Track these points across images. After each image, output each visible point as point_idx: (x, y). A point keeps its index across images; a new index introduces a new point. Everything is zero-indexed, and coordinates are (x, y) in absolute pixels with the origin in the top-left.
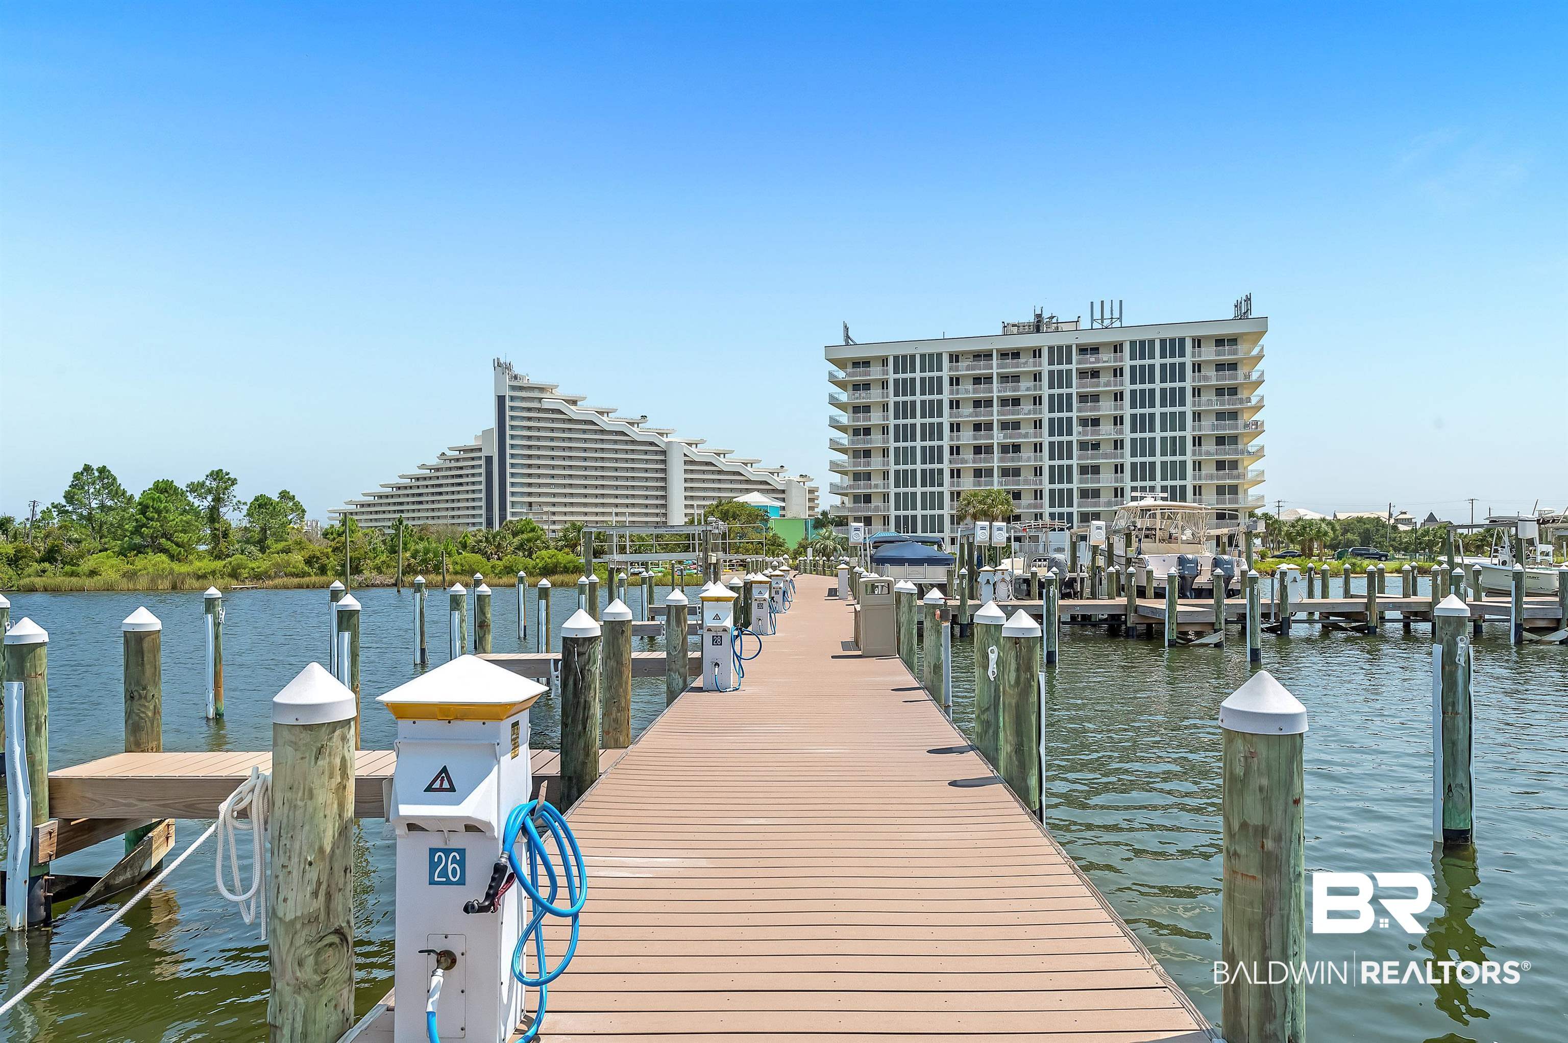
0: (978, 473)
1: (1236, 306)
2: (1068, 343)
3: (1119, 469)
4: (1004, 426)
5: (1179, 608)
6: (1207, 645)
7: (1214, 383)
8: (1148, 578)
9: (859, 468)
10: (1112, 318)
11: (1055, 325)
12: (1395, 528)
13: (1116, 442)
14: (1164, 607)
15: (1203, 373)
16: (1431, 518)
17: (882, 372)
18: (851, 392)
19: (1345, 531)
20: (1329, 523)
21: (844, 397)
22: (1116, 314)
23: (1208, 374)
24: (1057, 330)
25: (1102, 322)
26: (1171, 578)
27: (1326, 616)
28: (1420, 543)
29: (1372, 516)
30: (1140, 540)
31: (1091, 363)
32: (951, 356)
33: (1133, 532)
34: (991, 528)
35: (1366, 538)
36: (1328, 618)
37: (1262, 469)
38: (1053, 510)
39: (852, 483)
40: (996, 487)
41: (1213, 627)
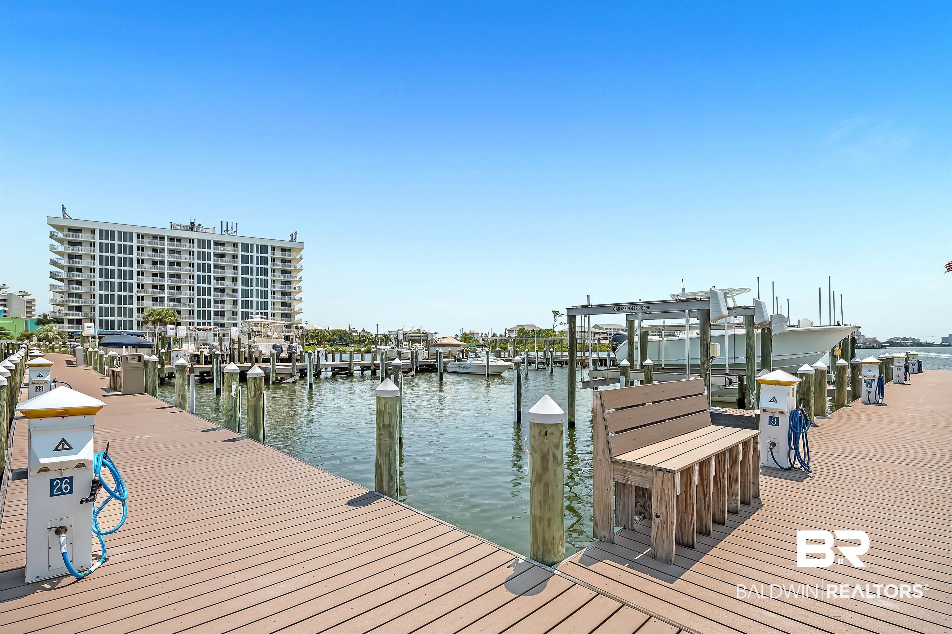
0: (155, 299)
1: (291, 236)
2: (209, 239)
3: (235, 303)
4: (171, 276)
5: (277, 367)
6: (289, 383)
7: (281, 268)
8: (259, 354)
9: (73, 291)
10: (232, 231)
11: (202, 229)
12: (351, 334)
13: (233, 290)
14: (270, 367)
15: (275, 263)
16: (363, 331)
17: (90, 237)
18: (67, 246)
19: (333, 335)
20: (328, 332)
21: (62, 248)
22: (234, 229)
23: (278, 263)
24: (202, 232)
25: (227, 232)
26: (272, 354)
27: (333, 369)
28: (361, 341)
29: (343, 329)
30: (255, 337)
31: (221, 250)
32: (138, 235)
33: (252, 333)
34: (176, 329)
35: (341, 338)
36: (334, 370)
37: (301, 308)
38: (199, 321)
39: (67, 299)
40: (166, 307)
41: (291, 375)
